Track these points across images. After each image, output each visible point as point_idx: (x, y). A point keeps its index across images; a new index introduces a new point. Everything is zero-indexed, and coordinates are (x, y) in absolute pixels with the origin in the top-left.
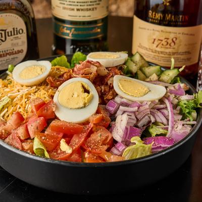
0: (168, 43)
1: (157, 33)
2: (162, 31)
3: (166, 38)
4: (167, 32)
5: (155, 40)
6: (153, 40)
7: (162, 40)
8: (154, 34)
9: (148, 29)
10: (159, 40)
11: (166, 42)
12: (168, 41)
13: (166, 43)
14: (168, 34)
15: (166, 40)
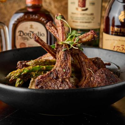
0: (123, 49)
1: (116, 42)
2: (119, 40)
3: (122, 45)
4: (122, 41)
5: (115, 46)
6: (114, 47)
7: (119, 47)
8: (114, 43)
9: (111, 40)
10: (118, 47)
11: (122, 47)
12: (124, 47)
13: (122, 49)
14: (123, 42)
15: (122, 46)
